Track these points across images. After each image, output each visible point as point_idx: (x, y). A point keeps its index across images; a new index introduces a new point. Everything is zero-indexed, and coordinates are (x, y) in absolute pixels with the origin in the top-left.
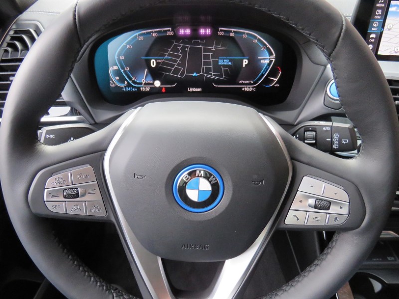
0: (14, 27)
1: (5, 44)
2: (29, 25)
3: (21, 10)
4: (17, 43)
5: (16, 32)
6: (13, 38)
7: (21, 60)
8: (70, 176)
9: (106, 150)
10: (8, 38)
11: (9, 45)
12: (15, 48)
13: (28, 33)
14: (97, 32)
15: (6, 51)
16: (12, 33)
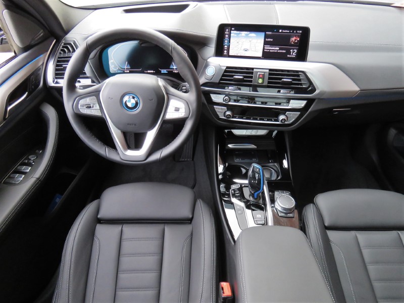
0: (64, 41)
1: (60, 50)
2: (71, 41)
3: (66, 32)
4: (65, 49)
5: (65, 44)
6: (63, 47)
7: (70, 57)
8: (88, 100)
9: (100, 91)
10: (61, 47)
11: (62, 50)
12: (64, 52)
13: (70, 44)
14: (103, 44)
15: (60, 53)
16: (63, 44)
